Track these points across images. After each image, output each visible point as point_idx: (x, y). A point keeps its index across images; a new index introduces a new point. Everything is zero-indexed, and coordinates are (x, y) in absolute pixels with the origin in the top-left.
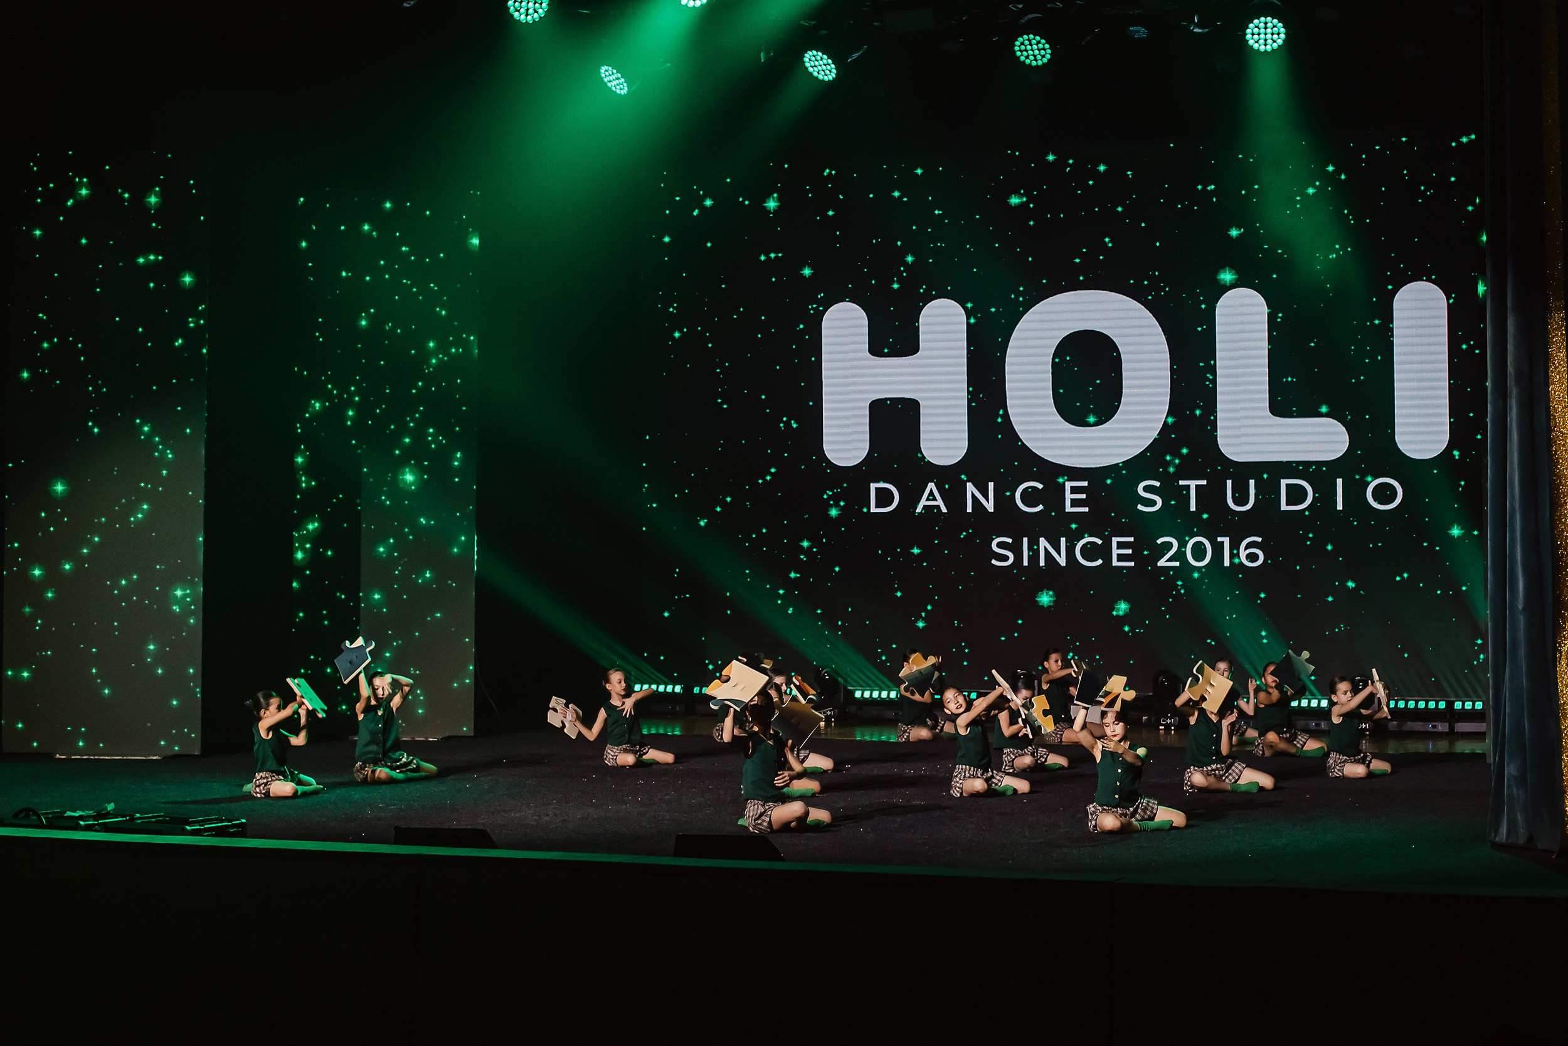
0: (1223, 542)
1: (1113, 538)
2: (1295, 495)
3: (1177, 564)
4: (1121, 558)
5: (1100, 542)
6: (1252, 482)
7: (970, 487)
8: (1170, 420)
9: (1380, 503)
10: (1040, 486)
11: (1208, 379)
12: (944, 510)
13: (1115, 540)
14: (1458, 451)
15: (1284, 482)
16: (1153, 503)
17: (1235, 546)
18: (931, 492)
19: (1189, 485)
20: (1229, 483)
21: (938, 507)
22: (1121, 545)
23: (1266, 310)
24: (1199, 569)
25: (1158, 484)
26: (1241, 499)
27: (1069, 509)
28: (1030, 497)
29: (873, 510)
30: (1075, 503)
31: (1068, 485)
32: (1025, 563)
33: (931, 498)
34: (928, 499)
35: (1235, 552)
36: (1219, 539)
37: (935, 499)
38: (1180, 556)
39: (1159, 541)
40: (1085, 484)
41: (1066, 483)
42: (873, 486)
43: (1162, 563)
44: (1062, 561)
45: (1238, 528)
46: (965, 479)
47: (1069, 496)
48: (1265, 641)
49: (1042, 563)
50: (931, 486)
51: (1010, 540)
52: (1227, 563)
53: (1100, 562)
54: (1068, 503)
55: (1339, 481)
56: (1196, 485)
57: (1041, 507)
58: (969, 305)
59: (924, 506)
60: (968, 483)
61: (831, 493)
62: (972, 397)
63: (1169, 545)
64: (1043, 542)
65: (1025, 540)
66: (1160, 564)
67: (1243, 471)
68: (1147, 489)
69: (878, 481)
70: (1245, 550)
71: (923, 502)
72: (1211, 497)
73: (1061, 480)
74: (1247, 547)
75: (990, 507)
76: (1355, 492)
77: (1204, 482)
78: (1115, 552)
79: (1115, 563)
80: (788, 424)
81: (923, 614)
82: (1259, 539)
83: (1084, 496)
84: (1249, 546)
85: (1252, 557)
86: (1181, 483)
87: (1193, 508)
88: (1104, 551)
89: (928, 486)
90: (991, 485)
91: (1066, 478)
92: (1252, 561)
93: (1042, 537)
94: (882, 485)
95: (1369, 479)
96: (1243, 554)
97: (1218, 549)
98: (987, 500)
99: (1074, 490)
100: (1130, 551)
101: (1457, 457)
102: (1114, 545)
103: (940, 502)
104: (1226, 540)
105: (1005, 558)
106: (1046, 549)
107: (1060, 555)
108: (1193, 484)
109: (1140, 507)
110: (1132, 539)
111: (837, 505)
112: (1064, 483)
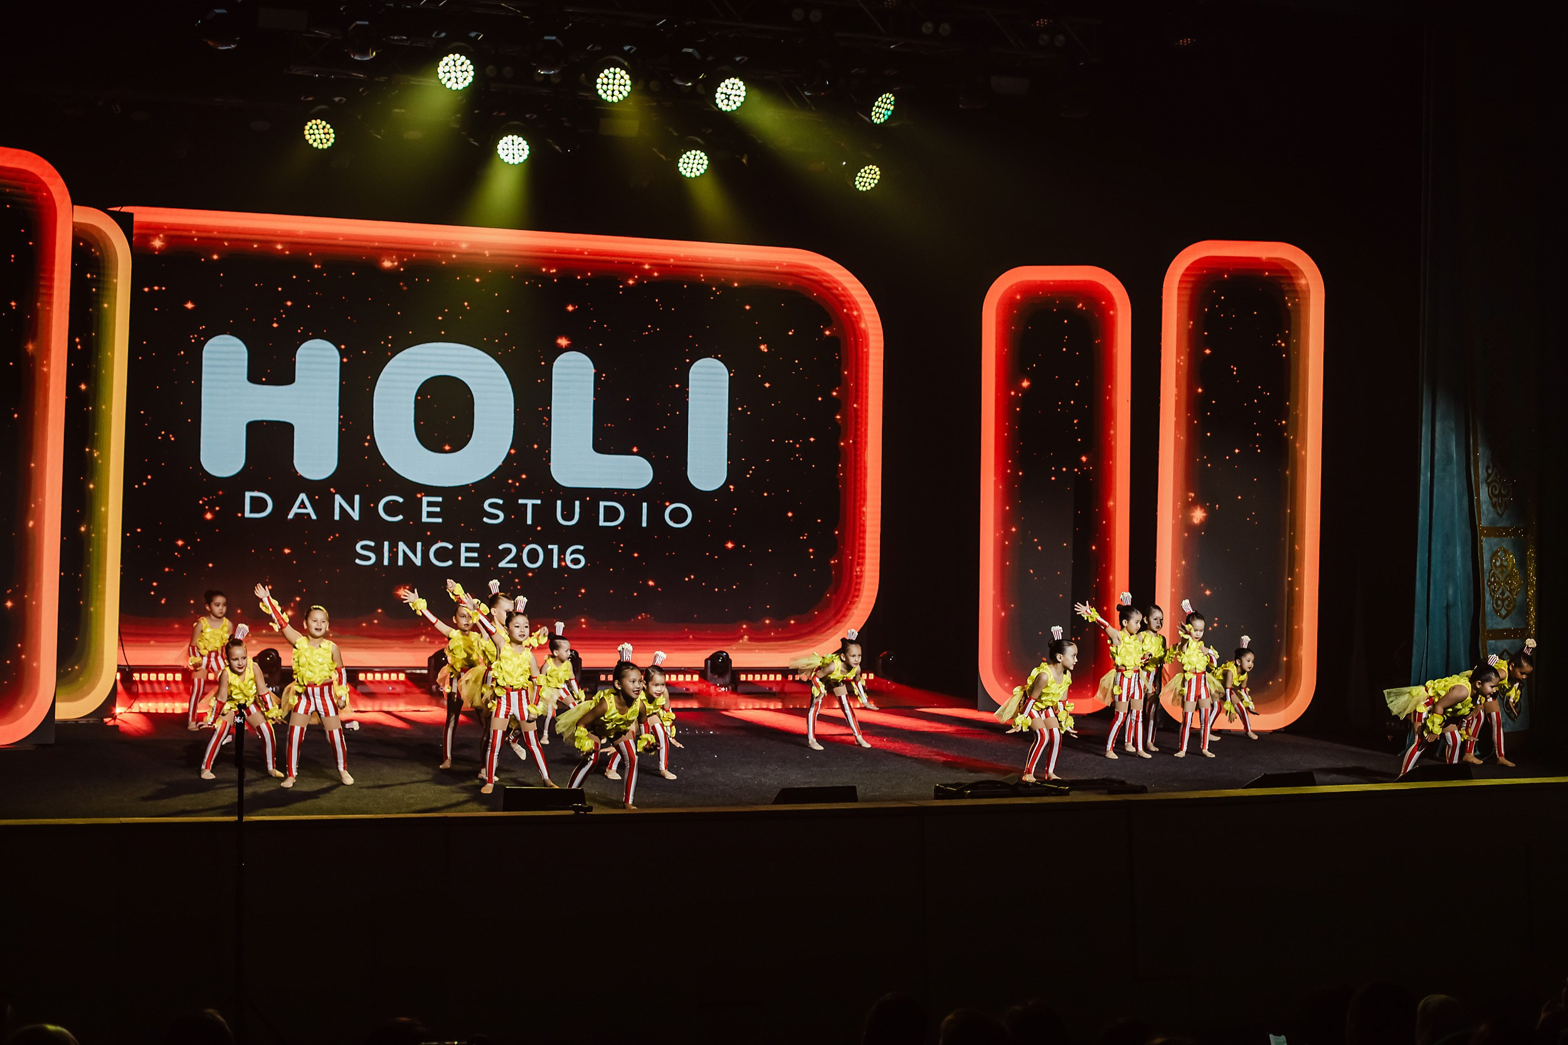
0: (552, 550)
1: (462, 544)
2: (611, 514)
3: (515, 565)
4: (468, 560)
5: (451, 547)
6: (577, 503)
7: (338, 499)
8: (513, 451)
9: (675, 522)
10: (401, 500)
11: (545, 421)
12: (314, 517)
13: (463, 546)
14: (733, 486)
15: (602, 504)
16: (497, 517)
17: (562, 552)
18: (303, 502)
19: (526, 504)
20: (559, 503)
21: (308, 515)
22: (468, 550)
23: (593, 371)
24: (532, 570)
25: (501, 502)
26: (568, 516)
27: (425, 519)
28: (391, 509)
29: (248, 514)
30: (430, 515)
31: (425, 500)
32: (386, 562)
33: (302, 506)
34: (299, 507)
35: (562, 557)
36: (550, 547)
37: (305, 507)
38: (518, 559)
39: (500, 547)
40: (440, 499)
41: (423, 498)
42: (248, 495)
43: (502, 564)
44: (418, 562)
45: (565, 538)
46: (334, 492)
47: (425, 509)
48: (584, 626)
49: (400, 563)
50: (303, 496)
51: (372, 544)
52: (555, 566)
53: (450, 563)
54: (424, 514)
55: (645, 505)
56: (533, 505)
57: (400, 517)
58: (343, 347)
59: (296, 514)
60: (336, 496)
61: (206, 499)
62: (342, 424)
63: (509, 551)
64: (402, 546)
65: (386, 544)
66: (500, 565)
67: (570, 495)
68: (491, 505)
69: (253, 490)
70: (571, 555)
71: (295, 510)
72: (544, 513)
73: (419, 496)
74: (572, 553)
75: (355, 515)
76: (656, 514)
77: (539, 502)
78: (464, 555)
79: (463, 564)
80: (166, 437)
81: (292, 605)
82: (582, 548)
83: (438, 509)
84: (573, 553)
85: (576, 561)
86: (521, 501)
87: (529, 522)
88: (455, 555)
89: (300, 496)
90: (357, 498)
91: (423, 494)
92: (575, 564)
93: (400, 541)
94: (256, 494)
95: (667, 504)
96: (568, 558)
97: (548, 554)
98: (353, 509)
99: (430, 504)
100: (476, 555)
101: (732, 490)
102: (463, 549)
103: (310, 510)
104: (555, 548)
105: (368, 558)
106: (404, 552)
107: (416, 555)
108: (530, 503)
109: (485, 520)
110: (477, 545)
111: (212, 510)
112: (421, 498)
